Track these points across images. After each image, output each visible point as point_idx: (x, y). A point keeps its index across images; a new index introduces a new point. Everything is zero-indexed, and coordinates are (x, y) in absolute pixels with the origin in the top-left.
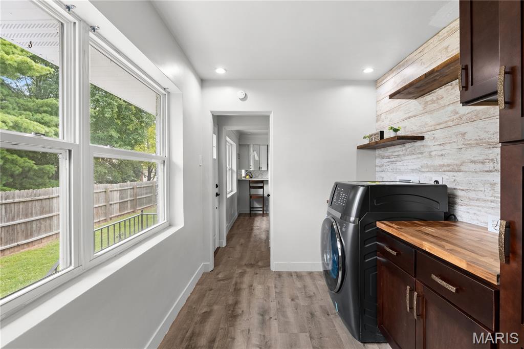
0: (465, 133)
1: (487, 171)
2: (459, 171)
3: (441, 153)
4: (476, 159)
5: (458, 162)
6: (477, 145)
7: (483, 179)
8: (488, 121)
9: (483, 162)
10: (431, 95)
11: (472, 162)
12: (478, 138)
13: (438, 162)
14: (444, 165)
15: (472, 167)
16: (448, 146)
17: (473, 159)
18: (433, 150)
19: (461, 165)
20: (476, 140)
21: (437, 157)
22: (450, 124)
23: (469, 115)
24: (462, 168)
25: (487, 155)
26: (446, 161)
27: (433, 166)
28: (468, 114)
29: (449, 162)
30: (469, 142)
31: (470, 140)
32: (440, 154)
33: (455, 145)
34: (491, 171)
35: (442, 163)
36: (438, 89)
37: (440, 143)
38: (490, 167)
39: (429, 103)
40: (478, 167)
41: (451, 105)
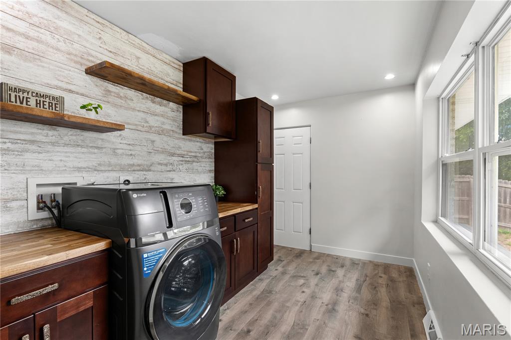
0: (154, 141)
1: (168, 171)
2: (150, 170)
3: (130, 152)
4: (162, 162)
5: (148, 163)
6: (163, 152)
7: (167, 176)
8: (169, 138)
9: (166, 165)
10: (117, 88)
11: (160, 164)
12: (163, 147)
13: (126, 161)
14: (134, 165)
15: (160, 168)
16: (138, 148)
17: (160, 162)
18: (118, 147)
19: (151, 165)
20: (161, 148)
21: (124, 156)
22: (140, 128)
23: (157, 129)
24: (152, 168)
25: (169, 160)
26: (135, 161)
27: (120, 165)
28: (156, 127)
29: (140, 162)
30: (157, 149)
31: (158, 147)
32: (130, 154)
33: (145, 149)
34: (170, 171)
35: (132, 163)
36: (126, 88)
37: (128, 143)
38: (170, 168)
39: (113, 94)
40: (164, 168)
41: (142, 113)
